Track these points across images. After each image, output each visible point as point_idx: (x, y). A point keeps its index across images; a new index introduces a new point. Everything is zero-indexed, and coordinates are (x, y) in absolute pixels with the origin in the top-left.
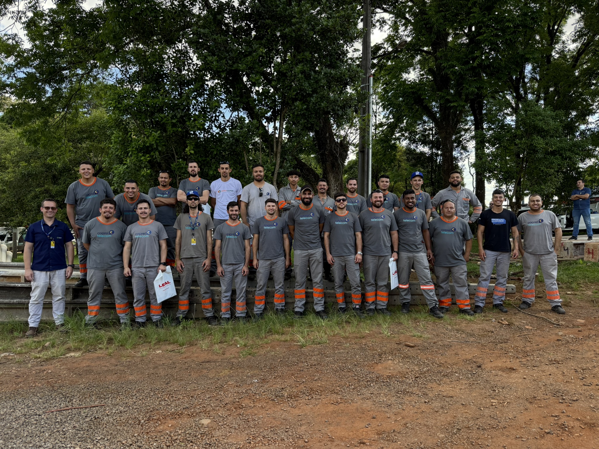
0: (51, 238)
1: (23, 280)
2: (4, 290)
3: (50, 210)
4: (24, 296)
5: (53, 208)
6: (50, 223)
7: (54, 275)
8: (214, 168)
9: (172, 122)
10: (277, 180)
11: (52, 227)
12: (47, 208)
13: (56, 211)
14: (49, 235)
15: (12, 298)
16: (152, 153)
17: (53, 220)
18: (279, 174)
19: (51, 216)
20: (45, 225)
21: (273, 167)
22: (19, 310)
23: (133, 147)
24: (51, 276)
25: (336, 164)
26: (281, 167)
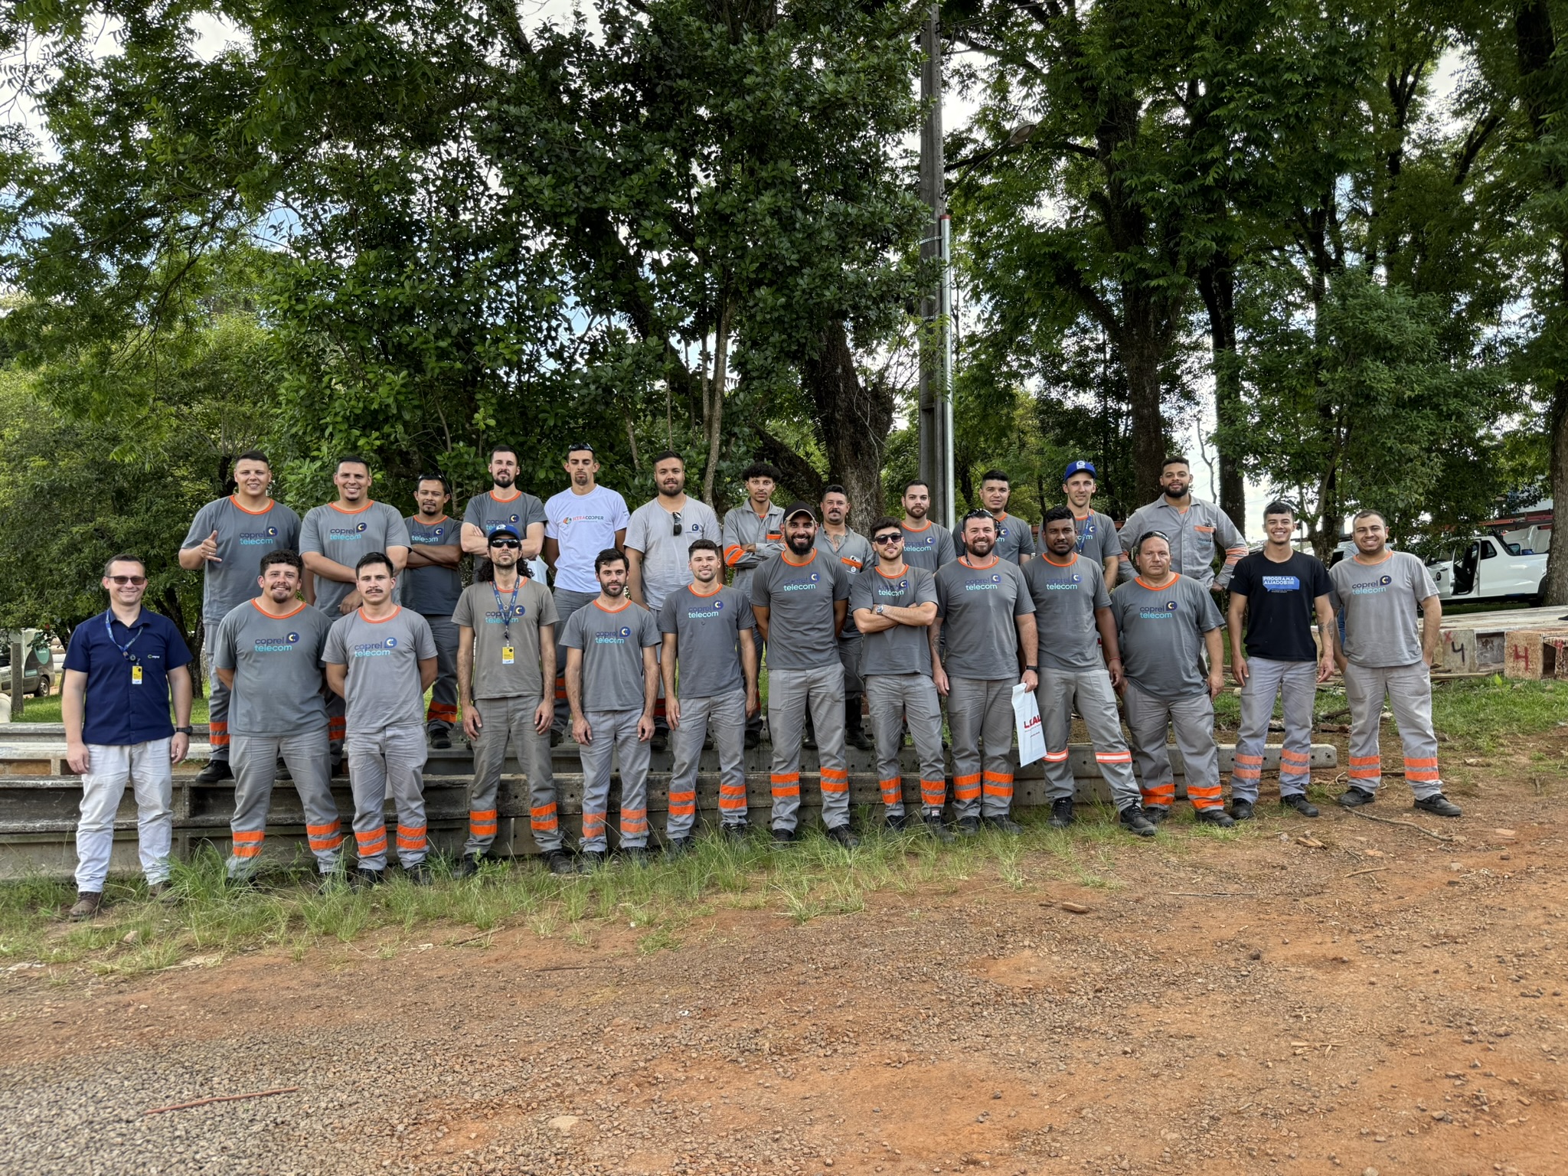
0: (133, 657)
1: (56, 769)
2: (6, 797)
3: (129, 584)
4: (60, 811)
5: (135, 580)
6: (128, 619)
7: (141, 754)
8: (548, 462)
9: (438, 348)
10: (714, 490)
11: (134, 629)
12: (121, 580)
13: (143, 586)
14: (129, 651)
15: (30, 819)
16: (387, 429)
17: (137, 609)
18: (718, 474)
19: (131, 599)
20: (116, 623)
21: (703, 457)
22: (50, 848)
23: (336, 414)
24: (135, 756)
25: (864, 444)
26: (722, 457)
